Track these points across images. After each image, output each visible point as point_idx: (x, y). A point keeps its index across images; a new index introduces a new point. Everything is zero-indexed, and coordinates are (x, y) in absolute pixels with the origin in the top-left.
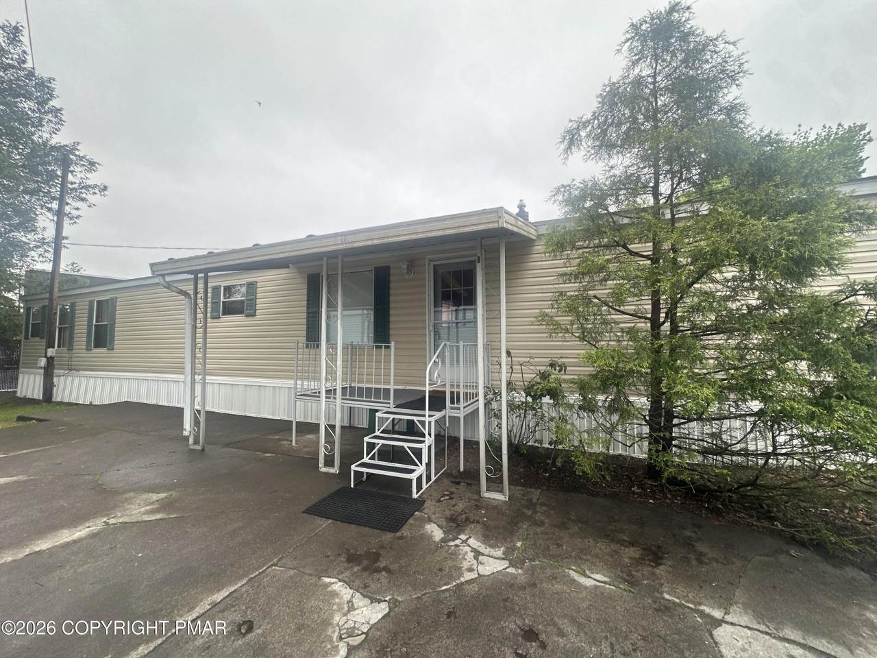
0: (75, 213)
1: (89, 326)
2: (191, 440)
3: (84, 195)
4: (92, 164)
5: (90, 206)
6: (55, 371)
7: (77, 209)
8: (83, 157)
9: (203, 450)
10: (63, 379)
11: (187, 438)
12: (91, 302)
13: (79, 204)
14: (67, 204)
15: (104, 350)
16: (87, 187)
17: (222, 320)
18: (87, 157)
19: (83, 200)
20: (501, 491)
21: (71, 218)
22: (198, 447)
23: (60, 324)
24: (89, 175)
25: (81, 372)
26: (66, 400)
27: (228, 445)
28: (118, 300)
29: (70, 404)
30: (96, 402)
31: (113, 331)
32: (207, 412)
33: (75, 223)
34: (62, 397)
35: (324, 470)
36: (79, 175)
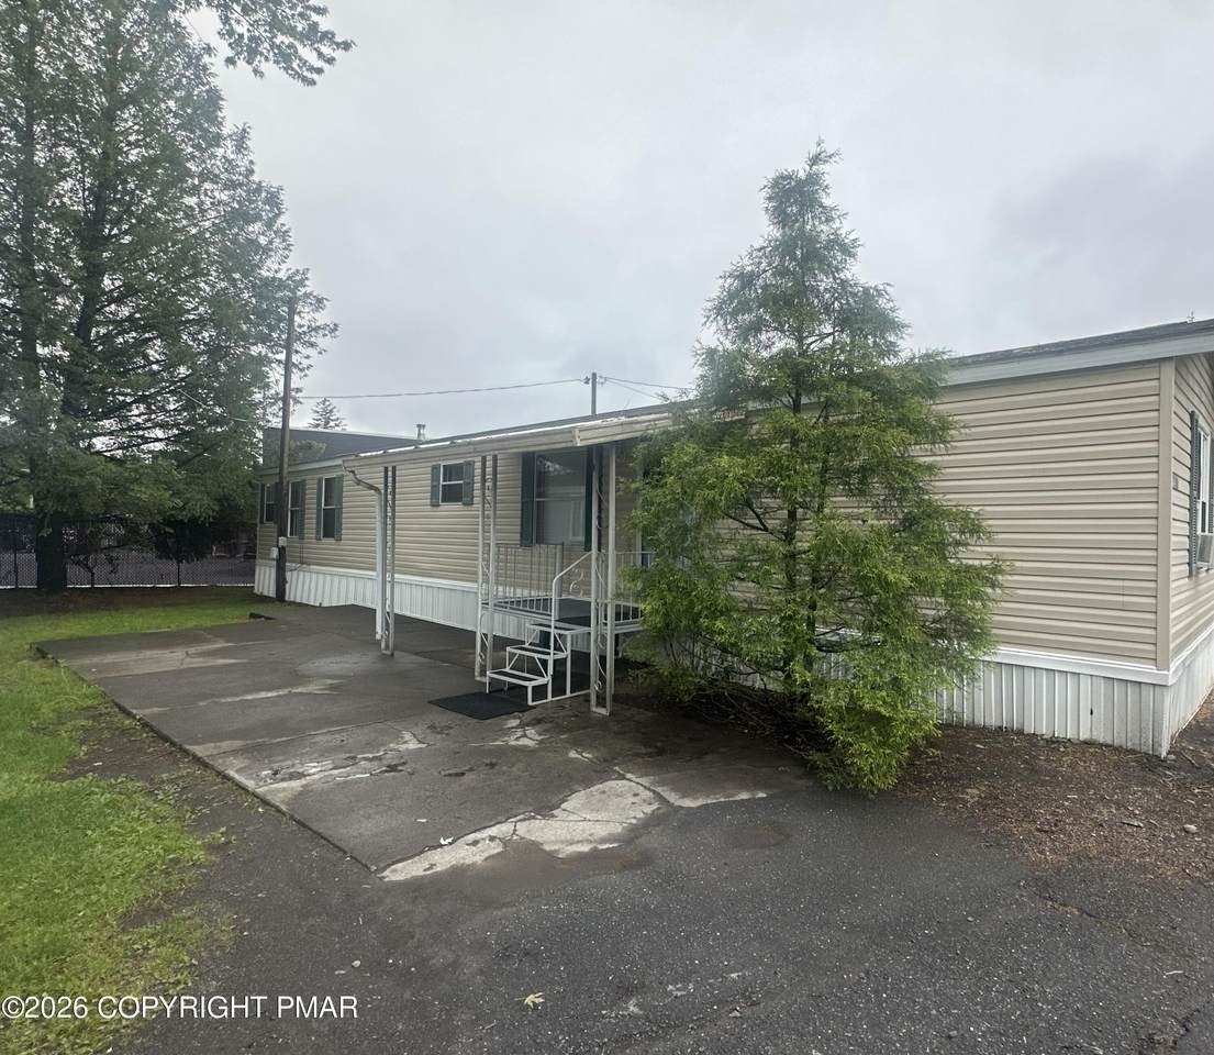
0: (305, 363)
1: (319, 510)
2: (383, 645)
3: (313, 340)
4: (320, 301)
5: (320, 353)
6: (287, 564)
7: (308, 357)
8: (310, 294)
9: (392, 655)
10: (295, 573)
11: (379, 642)
12: (320, 480)
13: (310, 351)
14: (297, 352)
15: (331, 540)
16: (317, 329)
17: (440, 509)
18: (315, 294)
19: (312, 345)
20: (605, 707)
21: (302, 370)
22: (388, 653)
23: (293, 506)
24: (317, 315)
25: (312, 567)
26: (298, 600)
27: (417, 654)
28: (345, 479)
29: (301, 605)
30: (325, 604)
31: (340, 518)
32: (396, 615)
33: (306, 375)
34: (295, 597)
35: (478, 679)
36: (307, 317)
